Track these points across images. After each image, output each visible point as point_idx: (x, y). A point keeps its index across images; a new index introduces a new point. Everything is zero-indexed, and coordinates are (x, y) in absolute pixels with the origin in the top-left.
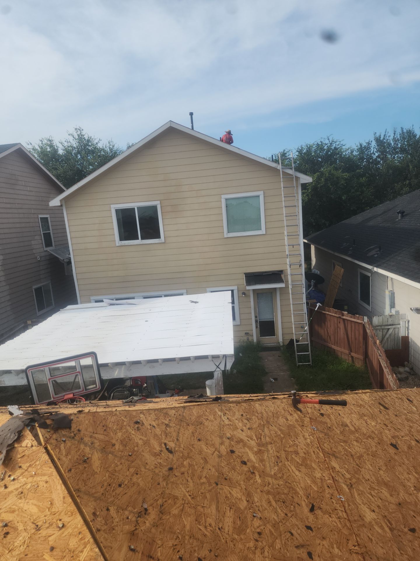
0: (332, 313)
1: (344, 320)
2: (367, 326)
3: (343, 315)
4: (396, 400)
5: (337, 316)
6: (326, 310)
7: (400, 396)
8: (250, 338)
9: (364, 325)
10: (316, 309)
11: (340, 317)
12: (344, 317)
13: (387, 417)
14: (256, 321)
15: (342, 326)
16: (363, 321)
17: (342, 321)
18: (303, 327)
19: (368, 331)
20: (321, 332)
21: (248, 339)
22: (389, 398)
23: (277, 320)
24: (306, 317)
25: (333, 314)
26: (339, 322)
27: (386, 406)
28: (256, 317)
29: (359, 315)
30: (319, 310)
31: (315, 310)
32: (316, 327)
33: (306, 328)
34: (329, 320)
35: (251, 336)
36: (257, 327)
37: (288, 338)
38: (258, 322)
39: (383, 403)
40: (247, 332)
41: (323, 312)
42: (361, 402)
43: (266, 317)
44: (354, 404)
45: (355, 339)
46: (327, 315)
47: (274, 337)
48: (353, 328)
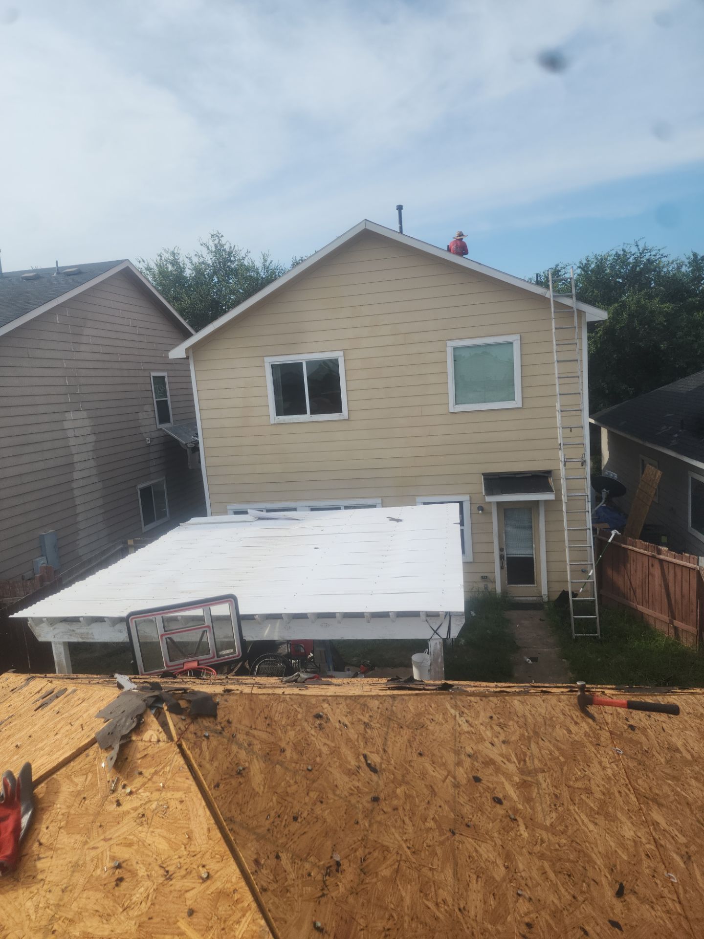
0: (639, 548)
1: (661, 561)
3: (659, 552)
5: (649, 553)
6: (628, 541)
8: (490, 586)
9: (698, 572)
10: (610, 541)
11: (653, 557)
12: (661, 557)
14: (502, 557)
15: (657, 571)
16: (698, 565)
17: (657, 565)
18: (585, 572)
20: (619, 580)
21: (486, 588)
23: (540, 557)
24: (592, 553)
25: (642, 551)
26: (652, 565)
28: (501, 550)
29: (691, 553)
30: (615, 542)
31: (607, 543)
32: (609, 572)
33: (592, 572)
34: (634, 561)
35: (492, 582)
36: (502, 568)
37: (558, 588)
38: (505, 559)
40: (486, 574)
41: (623, 545)
43: (519, 550)
44: (688, 713)
45: (682, 596)
46: (629, 552)
47: (532, 586)
48: (679, 577)
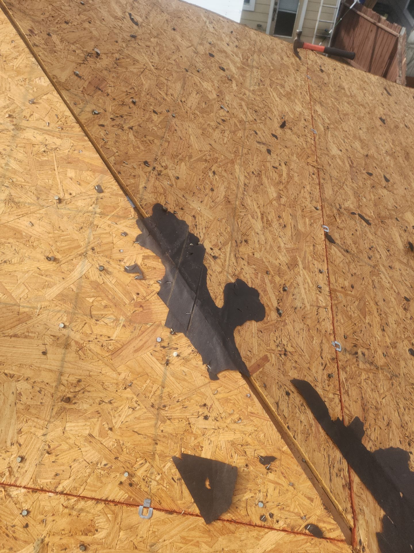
0: (368, 16)
1: (378, 27)
2: (401, 40)
3: (379, 20)
4: (402, 93)
5: (372, 20)
6: (363, 10)
7: (407, 92)
9: (398, 38)
10: (351, 7)
11: (374, 24)
12: (380, 24)
13: (387, 100)
14: (275, 10)
15: (372, 36)
16: (399, 33)
17: (375, 28)
18: (327, 30)
19: (399, 47)
20: (346, 40)
22: (396, 89)
23: (300, 14)
24: (336, 13)
25: (369, 18)
26: (371, 31)
27: (391, 93)
28: (276, 4)
29: (399, 24)
30: (354, 9)
31: (349, 8)
32: (343, 33)
33: (331, 32)
34: (361, 26)
36: (273, 19)
38: (277, 12)
39: (388, 89)
40: (261, 23)
41: (359, 12)
42: (366, 80)
43: (287, 8)
44: (358, 78)
45: (381, 56)
46: (360, 18)
47: (289, 37)
48: (384, 41)
